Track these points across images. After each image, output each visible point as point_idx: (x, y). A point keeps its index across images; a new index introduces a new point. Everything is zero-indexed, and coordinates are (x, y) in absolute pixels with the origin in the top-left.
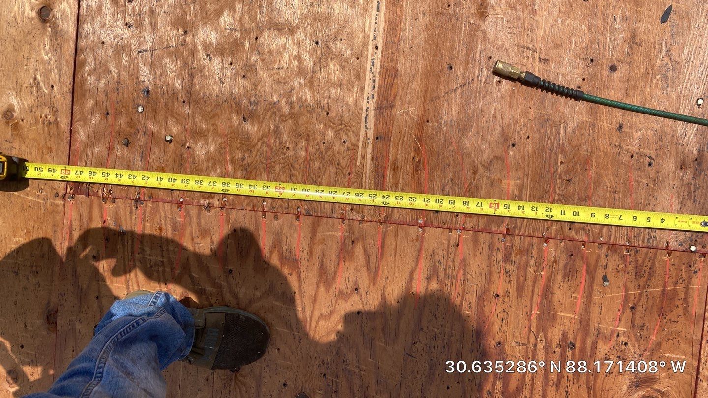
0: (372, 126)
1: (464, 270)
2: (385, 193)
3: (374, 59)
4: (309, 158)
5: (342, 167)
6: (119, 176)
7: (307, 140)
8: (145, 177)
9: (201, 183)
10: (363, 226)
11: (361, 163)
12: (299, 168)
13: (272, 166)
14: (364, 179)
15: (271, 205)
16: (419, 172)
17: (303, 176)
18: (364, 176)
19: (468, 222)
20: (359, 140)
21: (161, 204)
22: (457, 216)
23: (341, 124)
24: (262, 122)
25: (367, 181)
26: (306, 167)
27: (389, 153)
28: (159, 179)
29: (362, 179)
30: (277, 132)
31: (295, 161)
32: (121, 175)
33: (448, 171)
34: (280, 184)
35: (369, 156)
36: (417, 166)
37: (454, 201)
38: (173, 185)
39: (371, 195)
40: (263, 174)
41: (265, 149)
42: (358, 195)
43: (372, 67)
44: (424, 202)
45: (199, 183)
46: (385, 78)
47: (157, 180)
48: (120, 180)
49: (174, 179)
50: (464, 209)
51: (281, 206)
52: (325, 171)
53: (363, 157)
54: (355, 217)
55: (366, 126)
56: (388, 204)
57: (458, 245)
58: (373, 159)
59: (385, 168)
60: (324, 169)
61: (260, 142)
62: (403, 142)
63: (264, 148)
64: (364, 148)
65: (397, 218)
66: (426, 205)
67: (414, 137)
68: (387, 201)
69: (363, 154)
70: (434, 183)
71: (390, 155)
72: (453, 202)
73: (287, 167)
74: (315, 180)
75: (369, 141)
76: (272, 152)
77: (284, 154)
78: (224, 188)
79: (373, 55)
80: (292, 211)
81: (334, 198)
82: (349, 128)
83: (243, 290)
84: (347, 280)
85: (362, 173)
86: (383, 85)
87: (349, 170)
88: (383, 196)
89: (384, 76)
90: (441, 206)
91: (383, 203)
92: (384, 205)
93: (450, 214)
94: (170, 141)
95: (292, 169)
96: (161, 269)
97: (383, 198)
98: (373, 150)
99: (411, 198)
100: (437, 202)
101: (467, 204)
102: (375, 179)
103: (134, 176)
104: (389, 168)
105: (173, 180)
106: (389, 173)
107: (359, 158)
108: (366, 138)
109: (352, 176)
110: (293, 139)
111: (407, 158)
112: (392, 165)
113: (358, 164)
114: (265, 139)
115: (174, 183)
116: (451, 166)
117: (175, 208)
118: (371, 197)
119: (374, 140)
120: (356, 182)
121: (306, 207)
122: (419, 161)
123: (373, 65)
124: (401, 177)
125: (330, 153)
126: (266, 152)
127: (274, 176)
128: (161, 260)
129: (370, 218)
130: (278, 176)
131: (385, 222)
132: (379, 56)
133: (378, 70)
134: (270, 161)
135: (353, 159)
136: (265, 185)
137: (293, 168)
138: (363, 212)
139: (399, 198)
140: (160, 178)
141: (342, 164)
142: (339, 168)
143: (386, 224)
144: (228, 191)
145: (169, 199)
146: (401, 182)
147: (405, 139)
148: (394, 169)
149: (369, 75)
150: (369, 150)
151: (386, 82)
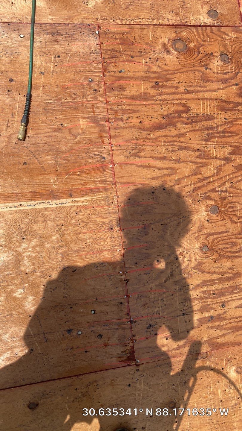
0: (65, 200)
1: (131, 140)
3: (27, 205)
4: (89, 231)
5: (91, 212)
10: (120, 195)
11: (86, 202)
12: (95, 235)
14: (95, 199)
16: (85, 171)
17: (99, 232)
18: (93, 199)
19: (106, 142)
20: (74, 206)
23: (67, 217)
25: (96, 197)
26: (94, 231)
27: (78, 189)
31: (93, 238)
33: (81, 156)
35: (82, 199)
36: (82, 172)
41: (89, 256)
43: (32, 206)
46: (37, 197)
51: (118, 241)
52: (94, 221)
53: (83, 202)
54: (116, 200)
55: (66, 203)
57: (119, 145)
58: (83, 197)
59: (87, 189)
61: (85, 259)
62: (71, 182)
64: (78, 202)
65: (112, 178)
67: (67, 176)
69: (81, 202)
71: (79, 187)
74: (100, 225)
75: (74, 200)
76: (90, 252)
79: (25, 206)
82: (68, 212)
85: (92, 201)
86: (41, 198)
87: (91, 208)
89: (36, 198)
98: (78, 197)
102: (94, 194)
104: (86, 187)
106: (89, 187)
107: (84, 204)
108: (72, 202)
109: (94, 206)
111: (79, 178)
112: (84, 186)
113: (87, 204)
114: (83, 257)
116: (79, 155)
119: (73, 198)
120: (97, 203)
121: (116, 227)
122: (79, 172)
123: (31, 205)
124: (90, 180)
125: (84, 220)
127: (103, 248)
129: (115, 192)
130: (102, 246)
131: (115, 184)
132: (25, 203)
133: (33, 202)
134: (95, 252)
135: (85, 207)
138: (112, 197)
141: (89, 213)
143: (117, 184)
146: (92, 180)
147: (69, 181)
148: (86, 184)
149: (37, 207)
150: (78, 199)
151: (39, 196)
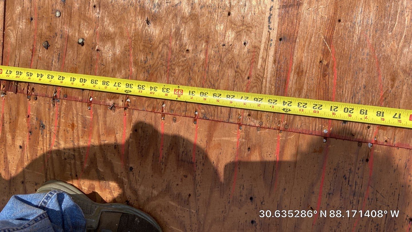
0: (276, 25)
1: (373, 188)
2: (287, 99)
4: (208, 61)
5: (242, 71)
6: (40, 76)
7: (207, 42)
8: (61, 77)
9: (107, 83)
10: (261, 133)
11: (262, 66)
12: (197, 71)
13: (172, 68)
14: (264, 83)
15: (170, 107)
16: (327, 77)
17: (201, 78)
18: (264, 80)
19: (381, 135)
20: (261, 42)
21: (73, 102)
22: (369, 127)
23: (243, 25)
24: (164, 24)
25: (268, 86)
26: (205, 70)
27: (293, 56)
28: (72, 80)
29: (262, 83)
30: (178, 34)
31: (194, 64)
32: (41, 75)
33: (360, 76)
34: (179, 87)
35: (271, 59)
36: (325, 70)
37: (367, 111)
38: (83, 85)
39: (270, 101)
40: (163, 77)
41: (165, 52)
42: (257, 100)
44: (331, 110)
45: (106, 83)
47: (71, 80)
48: (40, 80)
49: (85, 80)
50: (378, 120)
51: (179, 108)
52: (224, 74)
53: (265, 61)
54: (252, 124)
55: (269, 26)
56: (290, 110)
57: (367, 160)
58: (275, 61)
59: (288, 72)
60: (222, 73)
61: (162, 44)
62: (309, 43)
63: (165, 50)
64: (267, 50)
65: (299, 126)
66: (333, 114)
67: (323, 37)
68: (289, 107)
69: (265, 57)
70: (343, 90)
71: (295, 58)
72: (365, 112)
73: (186, 70)
74: (213, 83)
75: (271, 42)
76: (172, 54)
77: (184, 57)
78: (127, 89)
80: (189, 114)
81: (231, 102)
82: (251, 29)
83: (142, 187)
84: (242, 187)
85: (263, 77)
87: (248, 74)
88: (284, 102)
90: (350, 116)
91: (284, 109)
92: (285, 112)
93: (360, 124)
94: (82, 44)
95: (191, 72)
96: (73, 162)
97: (284, 105)
98: (276, 52)
99: (316, 105)
100: (346, 111)
101: (381, 114)
102: (276, 84)
103: (52, 76)
104: (293, 72)
105: (83, 81)
106: (292, 78)
107: (260, 61)
108: (269, 40)
109: (251, 80)
110: (193, 41)
111: (314, 61)
112: (296, 68)
113: (259, 67)
114: (166, 42)
115: (84, 83)
116: (365, 71)
117: (85, 107)
118: (271, 102)
119: (277, 41)
120: (256, 86)
121: (203, 111)
122: (327, 65)
124: (305, 82)
125: (229, 56)
126: (167, 55)
127: (173, 79)
128: (73, 153)
129: (268, 125)
130: (177, 79)
131: (285, 130)
134: (170, 64)
135: (253, 61)
136: (165, 87)
137: (192, 70)
138: (261, 118)
139: (301, 105)
140: (74, 78)
141: (241, 68)
142: (238, 72)
143: (285, 133)
144: (130, 92)
145: (80, 98)
146: (305, 87)
147: (313, 40)
148: (298, 73)
150: (272, 53)
